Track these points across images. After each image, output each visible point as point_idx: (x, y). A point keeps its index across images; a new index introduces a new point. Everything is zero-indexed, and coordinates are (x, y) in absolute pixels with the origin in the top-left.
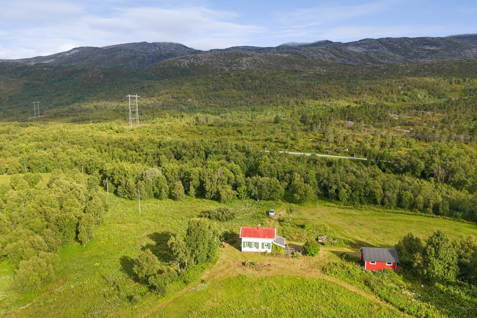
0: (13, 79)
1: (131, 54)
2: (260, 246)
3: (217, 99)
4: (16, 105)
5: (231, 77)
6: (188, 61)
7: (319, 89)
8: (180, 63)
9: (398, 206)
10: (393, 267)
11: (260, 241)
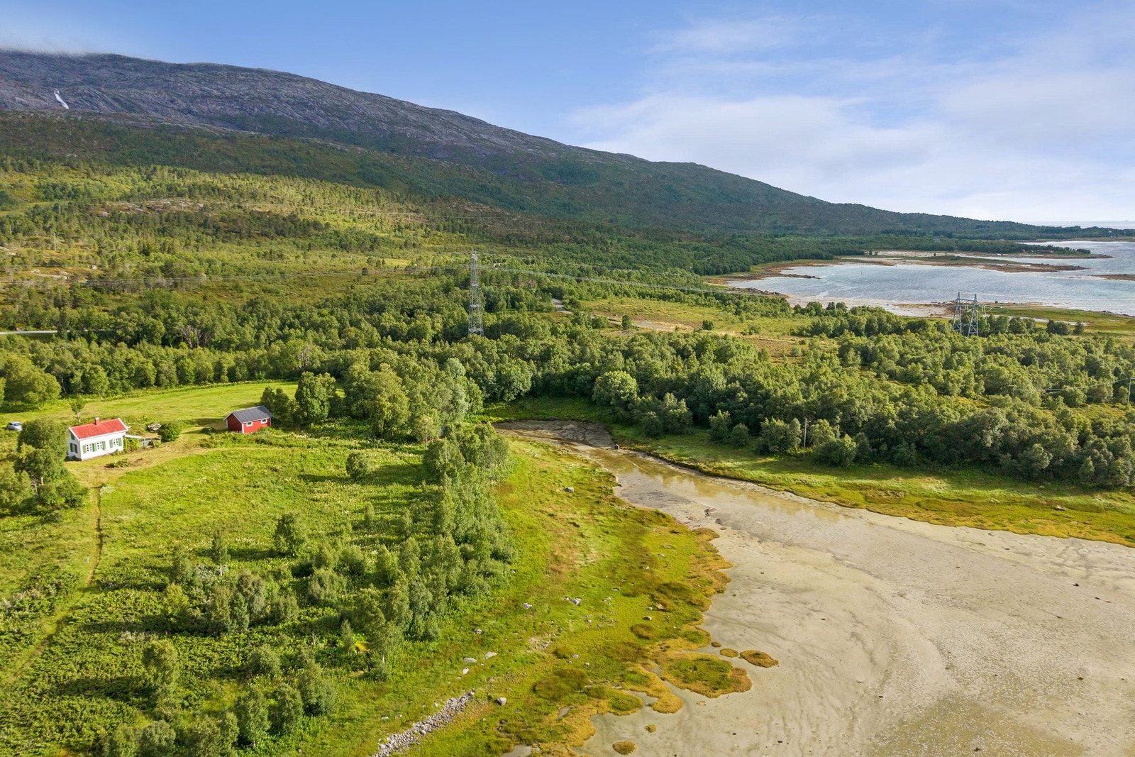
2: (107, 445)
9: (180, 383)
10: (268, 424)
11: (106, 438)
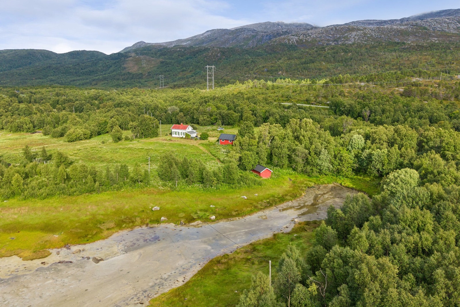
0: (153, 59)
1: (253, 34)
2: (180, 134)
3: (304, 71)
4: (152, 79)
5: (325, 51)
6: (297, 38)
7: (408, 60)
8: (289, 40)
11: (180, 131)
